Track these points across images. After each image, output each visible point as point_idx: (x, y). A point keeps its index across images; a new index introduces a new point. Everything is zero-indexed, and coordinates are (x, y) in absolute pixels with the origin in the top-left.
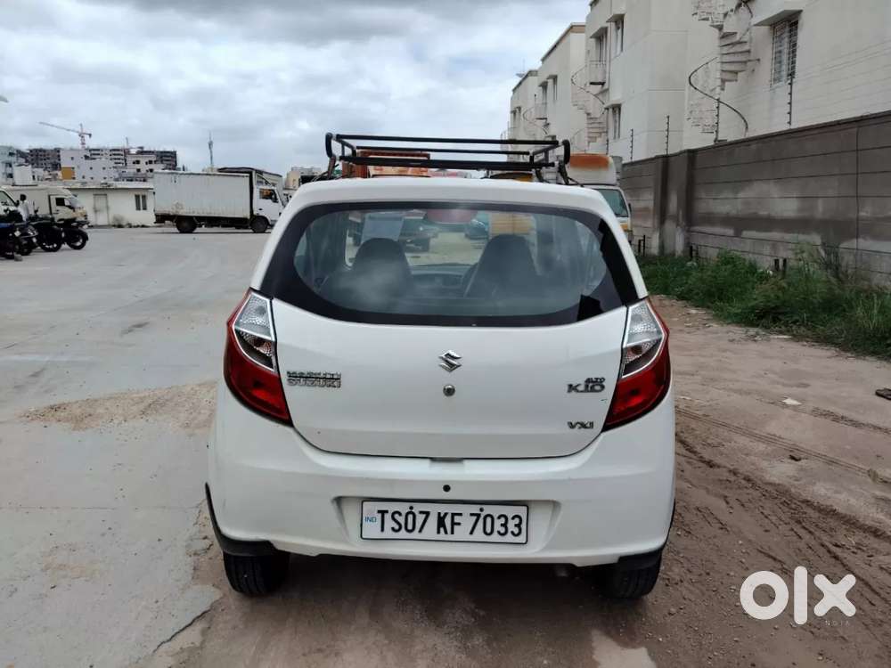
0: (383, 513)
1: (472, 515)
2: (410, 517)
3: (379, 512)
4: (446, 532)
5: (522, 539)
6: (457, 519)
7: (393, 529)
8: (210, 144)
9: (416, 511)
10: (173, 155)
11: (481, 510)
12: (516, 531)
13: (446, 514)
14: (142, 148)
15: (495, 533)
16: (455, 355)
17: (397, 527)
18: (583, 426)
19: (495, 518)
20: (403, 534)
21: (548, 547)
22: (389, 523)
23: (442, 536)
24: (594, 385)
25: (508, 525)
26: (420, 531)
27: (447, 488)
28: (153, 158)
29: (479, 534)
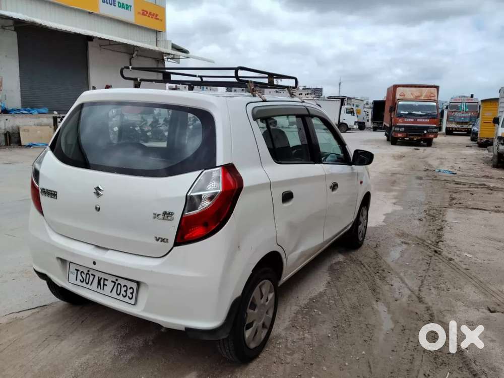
0: (77, 270)
1: (112, 282)
2: (88, 275)
3: (76, 270)
4: (101, 289)
5: (133, 301)
6: (106, 282)
7: (80, 280)
8: (340, 84)
9: (90, 273)
10: (321, 90)
11: (117, 280)
12: (131, 296)
13: (101, 278)
14: (305, 86)
15: (121, 295)
16: (101, 188)
17: (82, 280)
18: (163, 240)
19: (122, 286)
20: (84, 284)
21: (144, 310)
22: (79, 277)
23: (99, 290)
24: (167, 215)
25: (128, 292)
26: (91, 285)
27: (94, 263)
28: (309, 91)
29: (114, 294)
